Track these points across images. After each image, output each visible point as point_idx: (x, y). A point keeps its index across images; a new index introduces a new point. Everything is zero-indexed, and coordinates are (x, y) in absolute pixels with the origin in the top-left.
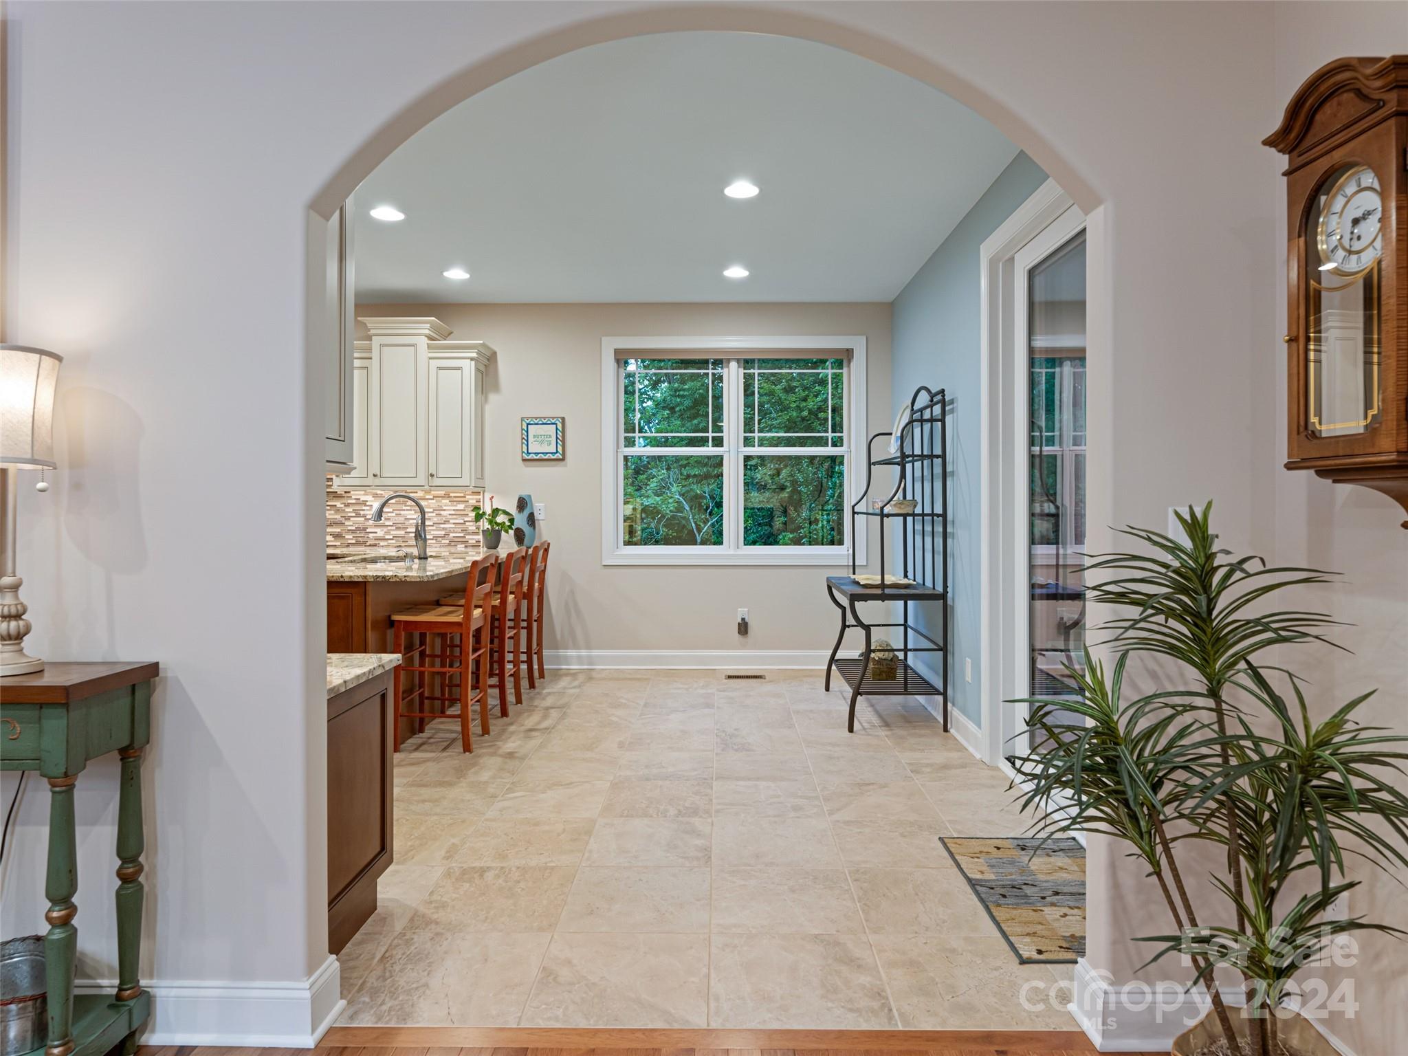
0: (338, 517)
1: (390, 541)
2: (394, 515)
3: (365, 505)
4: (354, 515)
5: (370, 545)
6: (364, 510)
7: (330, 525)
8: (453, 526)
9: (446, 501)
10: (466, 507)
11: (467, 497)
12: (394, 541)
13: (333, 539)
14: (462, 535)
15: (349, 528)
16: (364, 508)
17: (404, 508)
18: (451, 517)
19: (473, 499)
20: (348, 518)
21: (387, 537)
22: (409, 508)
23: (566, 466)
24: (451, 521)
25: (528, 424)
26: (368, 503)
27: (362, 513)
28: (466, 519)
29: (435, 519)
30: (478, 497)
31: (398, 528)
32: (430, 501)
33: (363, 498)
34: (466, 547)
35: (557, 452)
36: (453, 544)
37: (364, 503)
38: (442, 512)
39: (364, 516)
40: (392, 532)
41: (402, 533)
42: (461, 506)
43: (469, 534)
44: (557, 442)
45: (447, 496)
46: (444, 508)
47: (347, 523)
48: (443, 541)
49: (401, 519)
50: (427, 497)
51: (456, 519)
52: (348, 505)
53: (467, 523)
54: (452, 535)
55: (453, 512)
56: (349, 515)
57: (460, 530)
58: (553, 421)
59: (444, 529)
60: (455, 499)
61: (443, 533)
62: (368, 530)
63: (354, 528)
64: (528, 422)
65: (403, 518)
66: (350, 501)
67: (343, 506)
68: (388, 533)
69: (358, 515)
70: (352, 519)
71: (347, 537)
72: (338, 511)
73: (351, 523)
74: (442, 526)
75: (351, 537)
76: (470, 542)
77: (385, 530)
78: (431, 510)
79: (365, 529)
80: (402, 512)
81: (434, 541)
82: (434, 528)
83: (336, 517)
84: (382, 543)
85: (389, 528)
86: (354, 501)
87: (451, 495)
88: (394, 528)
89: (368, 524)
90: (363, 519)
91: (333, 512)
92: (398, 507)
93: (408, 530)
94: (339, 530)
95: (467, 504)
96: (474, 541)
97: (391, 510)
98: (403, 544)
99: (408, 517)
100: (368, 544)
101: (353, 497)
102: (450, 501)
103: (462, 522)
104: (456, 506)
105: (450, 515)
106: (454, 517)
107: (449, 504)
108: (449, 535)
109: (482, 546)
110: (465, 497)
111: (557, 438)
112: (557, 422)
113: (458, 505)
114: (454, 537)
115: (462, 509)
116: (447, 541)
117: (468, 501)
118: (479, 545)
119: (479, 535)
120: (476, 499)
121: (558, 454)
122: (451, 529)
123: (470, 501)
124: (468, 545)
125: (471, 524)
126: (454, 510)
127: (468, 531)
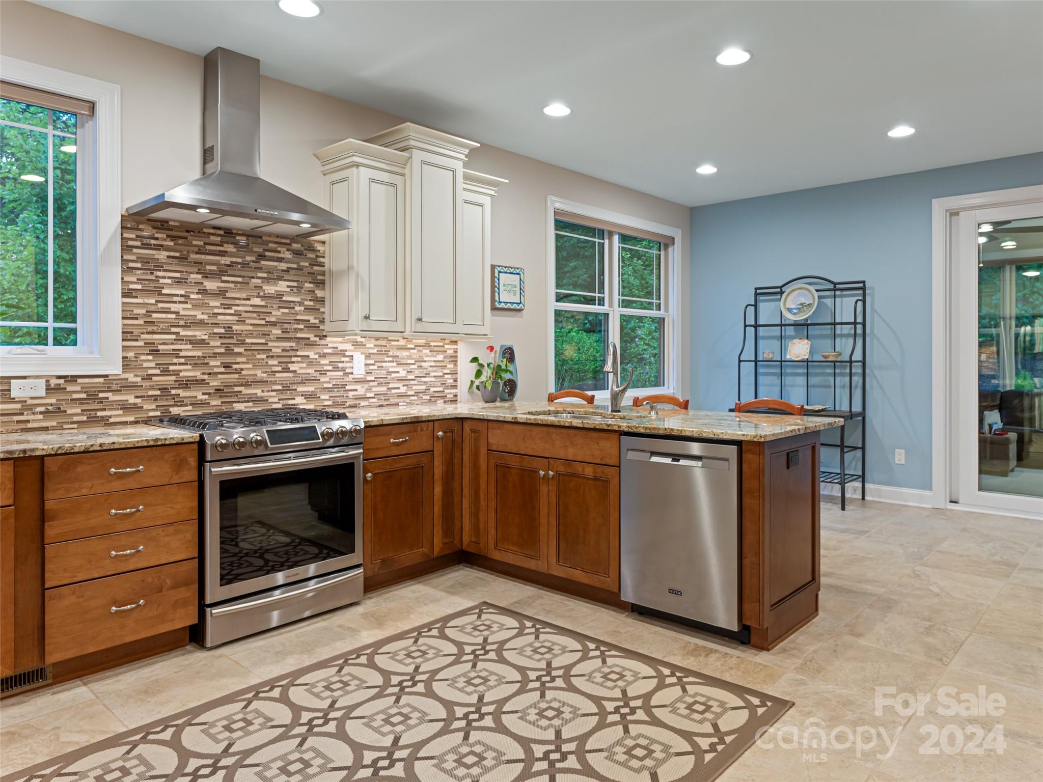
0: (311, 371)
1: (371, 400)
2: (375, 367)
3: (345, 356)
4: (330, 368)
5: (350, 407)
6: (343, 362)
7: (302, 383)
8: (433, 379)
9: (427, 351)
10: (445, 357)
11: (446, 346)
12: (375, 400)
13: (305, 401)
14: (441, 389)
15: (326, 385)
16: (343, 359)
17: (386, 359)
18: (431, 369)
19: (450, 349)
20: (323, 373)
21: (369, 395)
22: (390, 359)
23: (522, 317)
24: (432, 374)
25: (499, 272)
26: (347, 354)
27: (340, 365)
28: (445, 371)
29: (417, 372)
30: (455, 347)
31: (380, 384)
32: (412, 351)
33: (341, 347)
34: (445, 402)
35: (521, 303)
37: (343, 353)
38: (423, 364)
39: (343, 370)
40: (374, 389)
41: (383, 389)
42: (440, 357)
43: (447, 388)
44: (520, 293)
45: (427, 346)
46: (426, 359)
47: (322, 380)
48: (425, 397)
49: (383, 373)
50: (409, 346)
51: (436, 371)
52: (324, 356)
53: (446, 376)
54: (432, 389)
55: (433, 364)
56: (326, 368)
57: (439, 384)
58: (518, 271)
59: (425, 383)
60: (435, 349)
61: (424, 387)
62: (348, 388)
63: (330, 386)
64: (499, 269)
65: (386, 371)
66: (326, 351)
67: (317, 356)
68: (369, 390)
69: (336, 369)
70: (328, 373)
71: (323, 397)
72: (311, 363)
73: (327, 379)
74: (423, 379)
75: (327, 397)
76: (448, 396)
77: (366, 386)
78: (413, 362)
79: (344, 386)
80: (384, 364)
81: (415, 398)
82: (415, 382)
83: (309, 371)
84: (363, 403)
85: (371, 384)
86: (330, 351)
87: (432, 344)
88: (375, 384)
89: (347, 379)
90: (341, 373)
91: (305, 365)
92: (380, 358)
93: (391, 386)
94: (312, 389)
95: (446, 354)
96: (452, 396)
97: (372, 362)
98: (385, 403)
99: (391, 370)
100: (347, 405)
101: (330, 345)
102: (430, 351)
103: (441, 374)
104: (436, 356)
105: (431, 366)
106: (435, 369)
107: (430, 354)
108: (429, 389)
109: (459, 401)
110: (443, 346)
111: (521, 289)
112: (521, 273)
113: (438, 356)
114: (434, 392)
115: (442, 360)
116: (428, 397)
117: (446, 351)
118: (457, 400)
119: (457, 388)
120: (454, 349)
121: (521, 305)
122: (432, 383)
123: (448, 352)
124: (446, 400)
125: (449, 376)
126: (434, 361)
127: (447, 385)
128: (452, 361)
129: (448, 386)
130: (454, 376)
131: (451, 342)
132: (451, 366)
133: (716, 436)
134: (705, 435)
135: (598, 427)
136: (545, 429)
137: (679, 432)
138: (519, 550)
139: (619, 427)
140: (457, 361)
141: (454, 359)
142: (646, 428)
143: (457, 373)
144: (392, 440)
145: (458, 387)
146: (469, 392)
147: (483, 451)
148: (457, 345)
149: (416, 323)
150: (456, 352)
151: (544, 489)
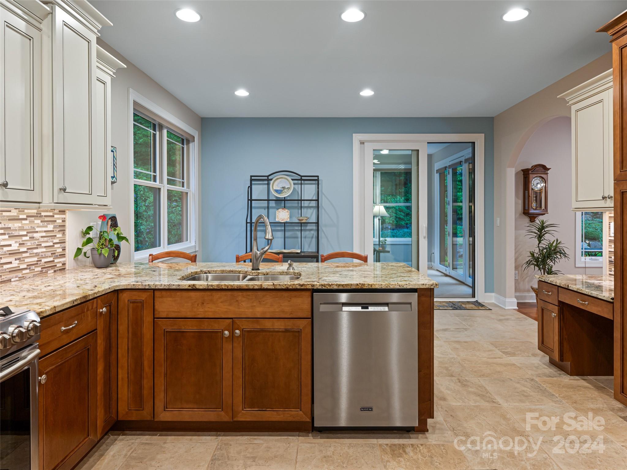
8: (44, 250)
10: (55, 227)
11: (56, 216)
14: (51, 259)
18: (42, 239)
19: (59, 219)
24: (43, 245)
28: (55, 241)
29: (29, 244)
30: (63, 216)
34: (55, 271)
35: (114, 177)
36: (44, 270)
38: (35, 235)
42: (50, 227)
43: (57, 257)
46: (37, 229)
51: (47, 242)
53: (56, 246)
54: (44, 260)
55: (44, 234)
57: (50, 254)
58: (112, 148)
59: (37, 254)
60: (46, 219)
61: (35, 259)
74: (35, 251)
76: (58, 265)
78: (25, 233)
82: (27, 254)
87: (43, 214)
95: (56, 224)
96: (61, 265)
102: (42, 222)
103: (51, 244)
104: (47, 227)
105: (42, 237)
106: (45, 239)
107: (41, 224)
108: (41, 261)
109: (67, 268)
110: (53, 216)
111: (114, 164)
112: (114, 150)
113: (48, 226)
114: (45, 262)
115: (52, 229)
116: (40, 269)
117: (55, 221)
118: (65, 268)
119: (65, 257)
120: (62, 218)
121: (114, 179)
122: (43, 254)
123: (58, 221)
124: (56, 269)
125: (58, 245)
126: (45, 231)
127: (56, 254)
128: (61, 231)
129: (57, 256)
130: (63, 245)
131: (60, 211)
132: (59, 235)
133: (401, 287)
134: (392, 287)
135: (291, 287)
136: (229, 293)
137: (369, 286)
138: (196, 407)
139: (313, 286)
140: (64, 230)
141: (62, 229)
142: (340, 285)
143: (64, 242)
144: (63, 328)
145: (67, 255)
146: (74, 259)
147: (148, 319)
148: (65, 214)
149: (59, 193)
150: (64, 221)
151: (227, 347)
